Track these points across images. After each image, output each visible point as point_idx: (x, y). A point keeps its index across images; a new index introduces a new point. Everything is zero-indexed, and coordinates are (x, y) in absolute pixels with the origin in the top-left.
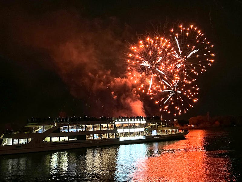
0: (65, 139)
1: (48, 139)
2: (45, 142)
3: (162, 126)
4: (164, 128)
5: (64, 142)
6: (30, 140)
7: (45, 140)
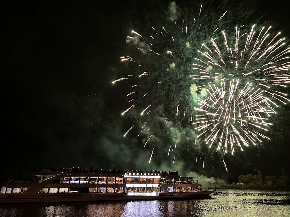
0: (65, 191)
1: (46, 190)
2: (42, 192)
3: (180, 183)
4: (182, 185)
5: (64, 194)
6: (26, 189)
7: (42, 191)
